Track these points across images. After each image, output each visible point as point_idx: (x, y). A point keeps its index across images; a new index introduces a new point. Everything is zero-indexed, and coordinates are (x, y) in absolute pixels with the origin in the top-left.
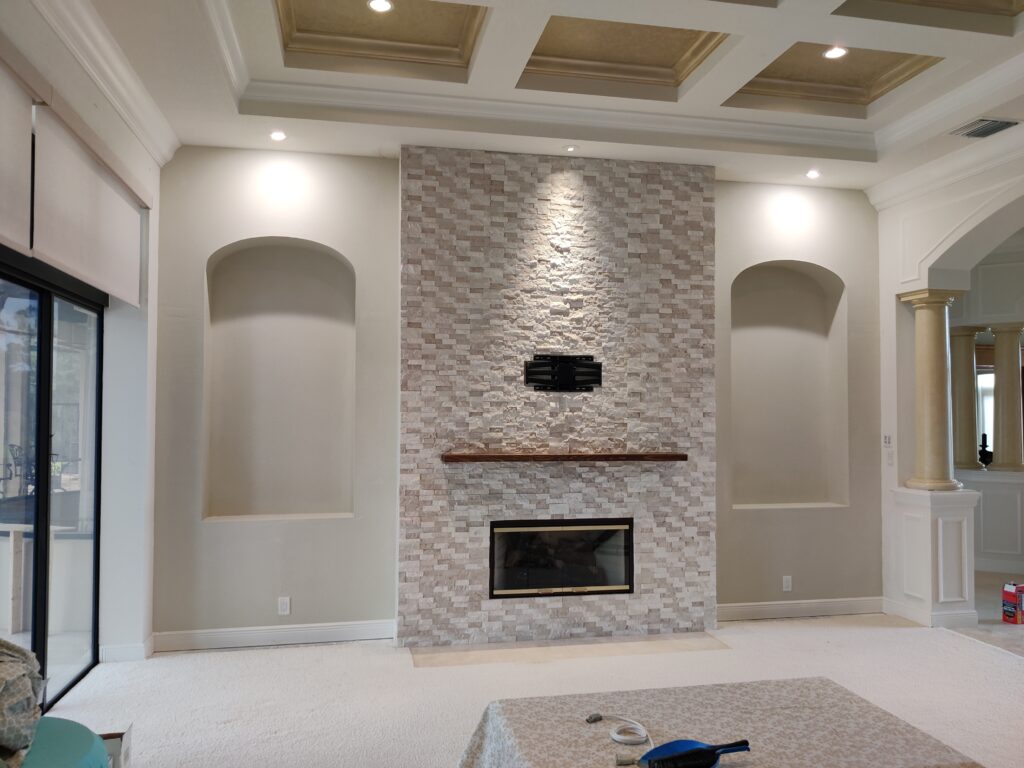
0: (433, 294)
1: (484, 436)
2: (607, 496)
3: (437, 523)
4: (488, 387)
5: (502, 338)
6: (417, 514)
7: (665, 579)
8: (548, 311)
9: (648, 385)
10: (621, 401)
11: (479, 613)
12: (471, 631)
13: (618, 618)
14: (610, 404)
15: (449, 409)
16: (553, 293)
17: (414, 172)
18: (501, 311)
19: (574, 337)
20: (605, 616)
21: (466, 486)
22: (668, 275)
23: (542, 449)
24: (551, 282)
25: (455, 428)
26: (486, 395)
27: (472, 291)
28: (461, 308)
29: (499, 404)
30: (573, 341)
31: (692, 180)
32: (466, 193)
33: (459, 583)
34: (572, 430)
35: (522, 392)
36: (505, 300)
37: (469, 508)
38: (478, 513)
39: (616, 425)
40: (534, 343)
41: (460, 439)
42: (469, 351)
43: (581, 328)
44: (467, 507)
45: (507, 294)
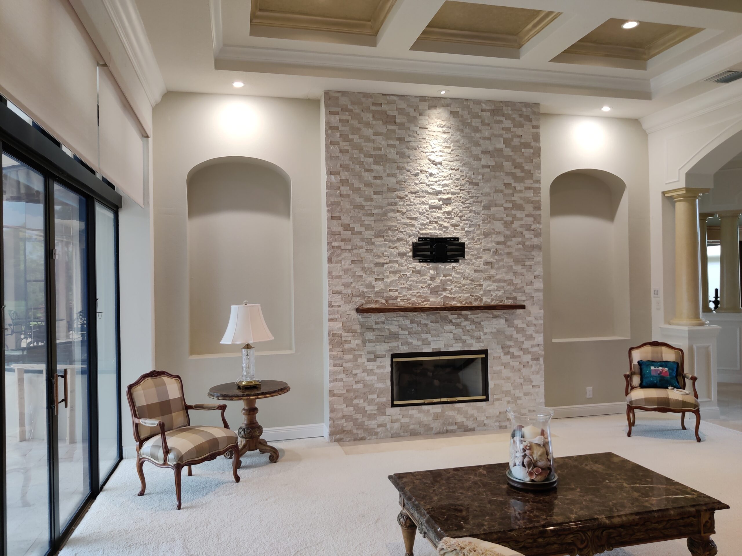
0: (348, 196)
1: (385, 295)
2: (469, 335)
3: (355, 356)
4: (388, 261)
5: (396, 226)
6: (341, 350)
7: (510, 391)
8: (427, 206)
9: (496, 257)
10: (478, 269)
11: (384, 417)
12: (379, 430)
13: (478, 419)
14: (471, 271)
15: (361, 276)
16: (430, 194)
17: (333, 109)
18: (395, 207)
19: (446, 224)
20: (470, 417)
21: (374, 330)
22: (509, 180)
23: (425, 303)
24: (429, 186)
25: (365, 290)
26: (386, 266)
27: (375, 193)
28: (367, 204)
29: (395, 272)
30: (445, 227)
31: (525, 113)
32: (370, 124)
33: (370, 397)
34: (445, 290)
35: (410, 264)
36: (399, 199)
37: (376, 345)
38: (382, 348)
39: (475, 285)
40: (418, 229)
41: (369, 297)
42: (373, 235)
43: (451, 218)
44: (374, 344)
45: (399, 195)
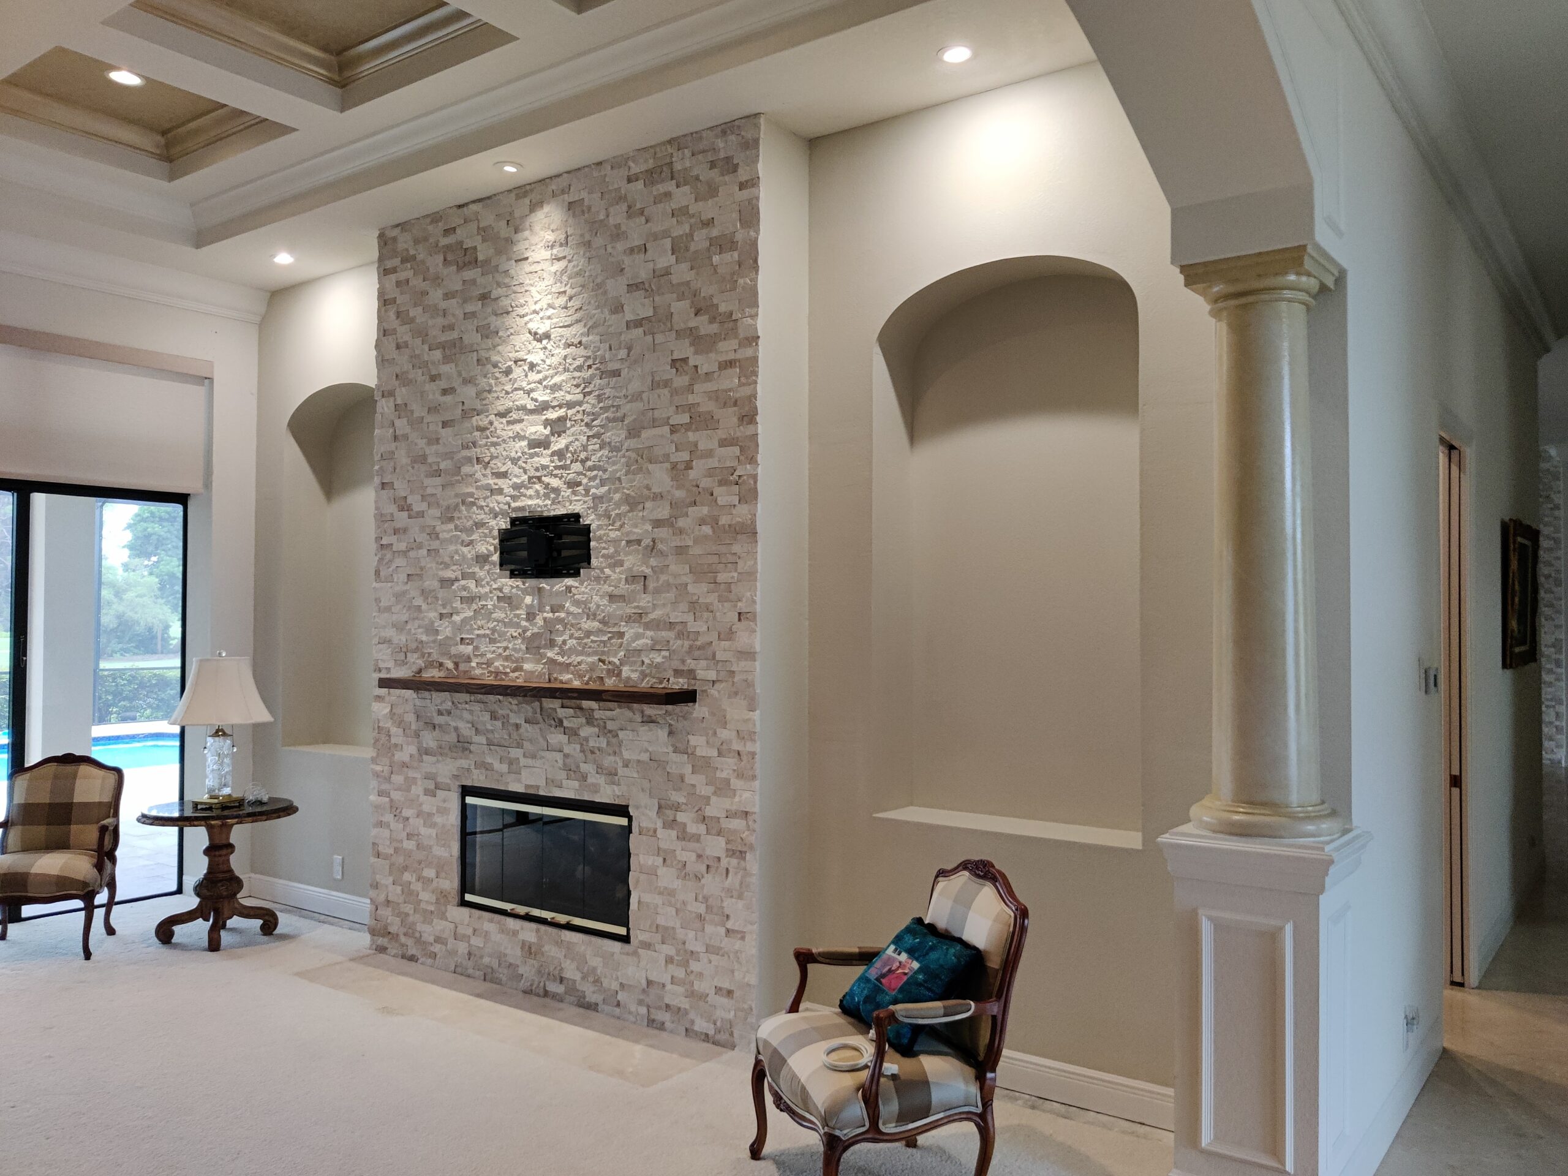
0: (406, 437)
1: (454, 650)
3: (406, 778)
4: (459, 574)
5: (471, 495)
6: (388, 763)
8: (525, 443)
9: (653, 562)
10: (616, 592)
11: (445, 923)
12: (437, 948)
13: (605, 983)
14: (602, 597)
15: (419, 608)
16: (532, 412)
17: (389, 264)
18: (473, 452)
19: (555, 482)
20: (588, 973)
21: (434, 728)
22: (683, 349)
23: (517, 673)
24: (529, 394)
25: (424, 638)
26: (456, 586)
27: (445, 424)
28: (431, 451)
29: (469, 600)
31: (722, 155)
32: (439, 278)
33: (426, 872)
34: (552, 644)
35: (495, 580)
36: (477, 434)
37: (438, 761)
38: (447, 769)
39: (610, 635)
40: (508, 498)
41: (430, 654)
42: (440, 518)
43: (565, 467)
44: (434, 759)
45: (480, 423)
